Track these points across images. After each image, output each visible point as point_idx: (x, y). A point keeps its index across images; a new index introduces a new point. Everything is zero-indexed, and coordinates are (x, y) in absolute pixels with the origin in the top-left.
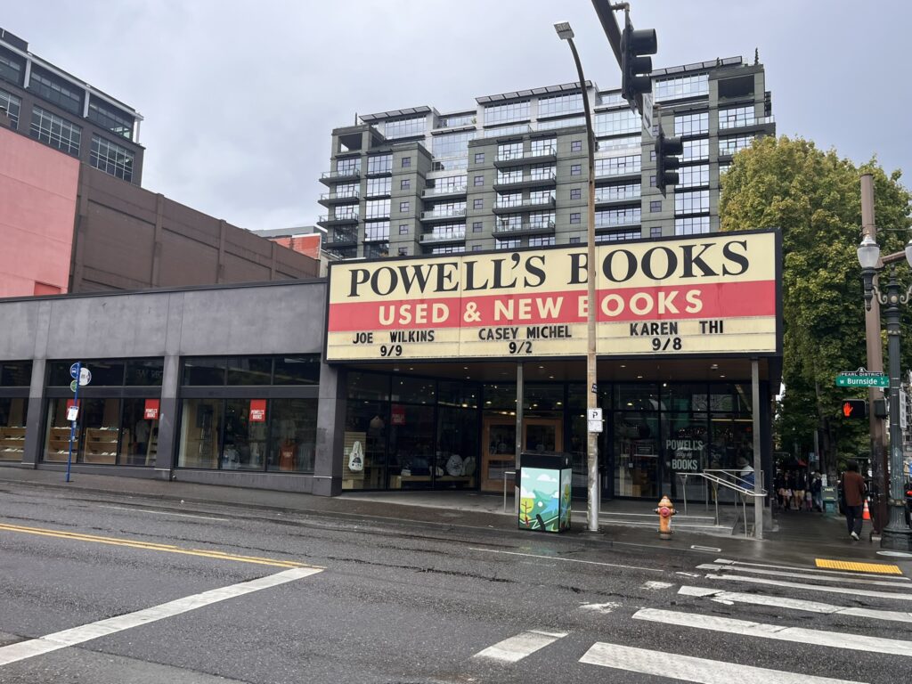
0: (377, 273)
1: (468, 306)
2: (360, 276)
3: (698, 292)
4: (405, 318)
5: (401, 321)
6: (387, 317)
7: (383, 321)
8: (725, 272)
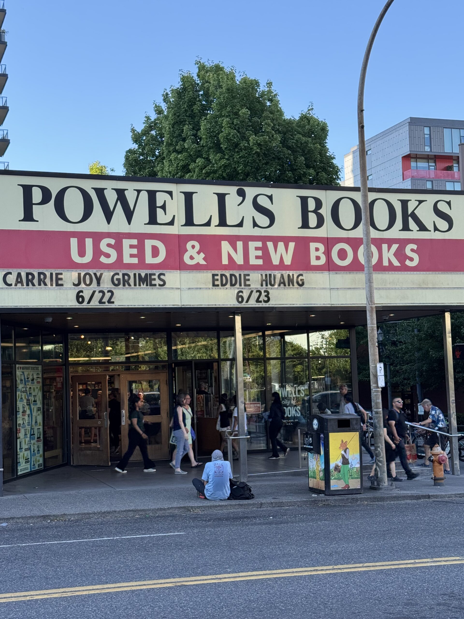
0: (62, 193)
1: (189, 245)
2: (37, 196)
3: (415, 247)
4: (108, 256)
5: (103, 259)
6: (82, 253)
7: (75, 257)
8: (436, 229)
